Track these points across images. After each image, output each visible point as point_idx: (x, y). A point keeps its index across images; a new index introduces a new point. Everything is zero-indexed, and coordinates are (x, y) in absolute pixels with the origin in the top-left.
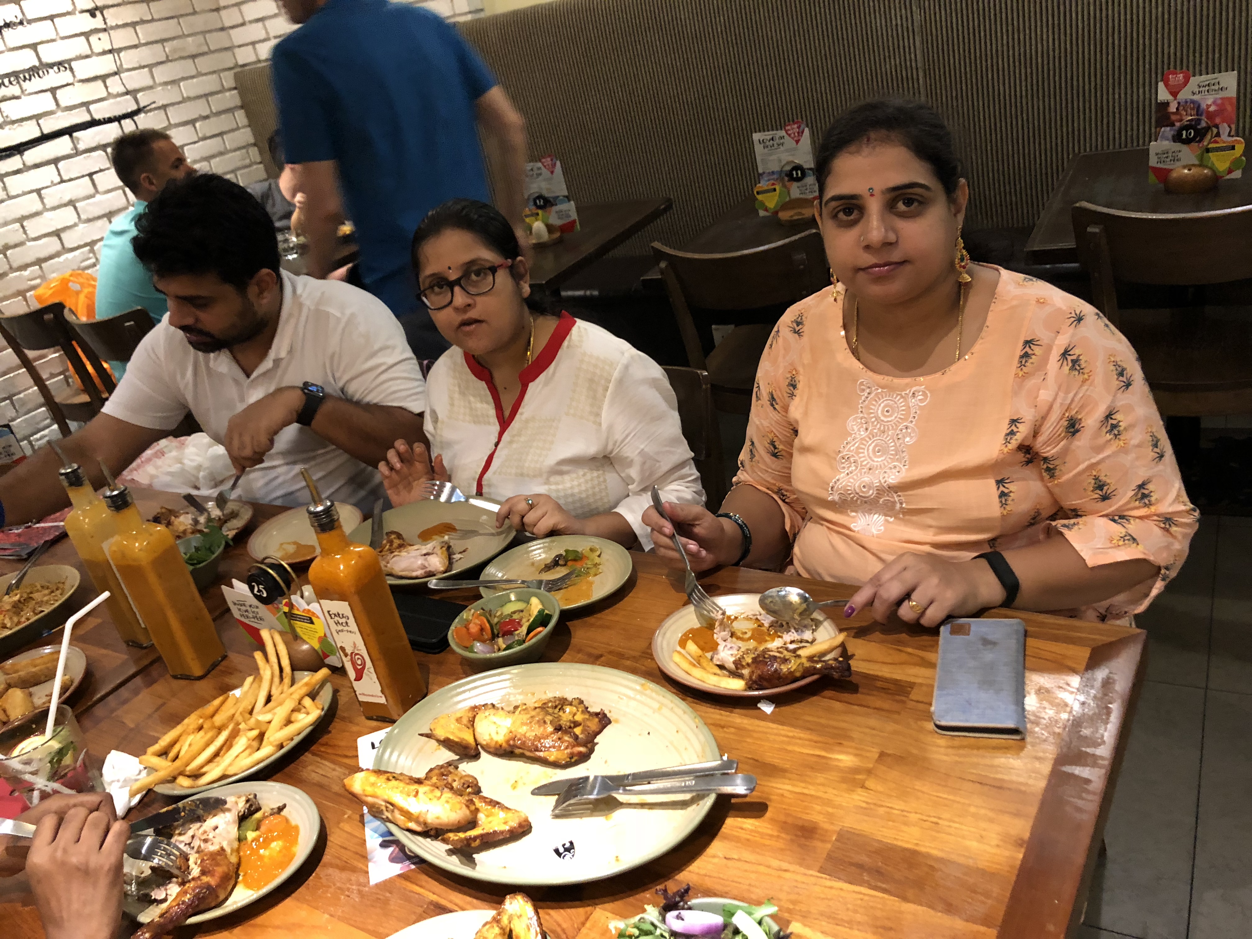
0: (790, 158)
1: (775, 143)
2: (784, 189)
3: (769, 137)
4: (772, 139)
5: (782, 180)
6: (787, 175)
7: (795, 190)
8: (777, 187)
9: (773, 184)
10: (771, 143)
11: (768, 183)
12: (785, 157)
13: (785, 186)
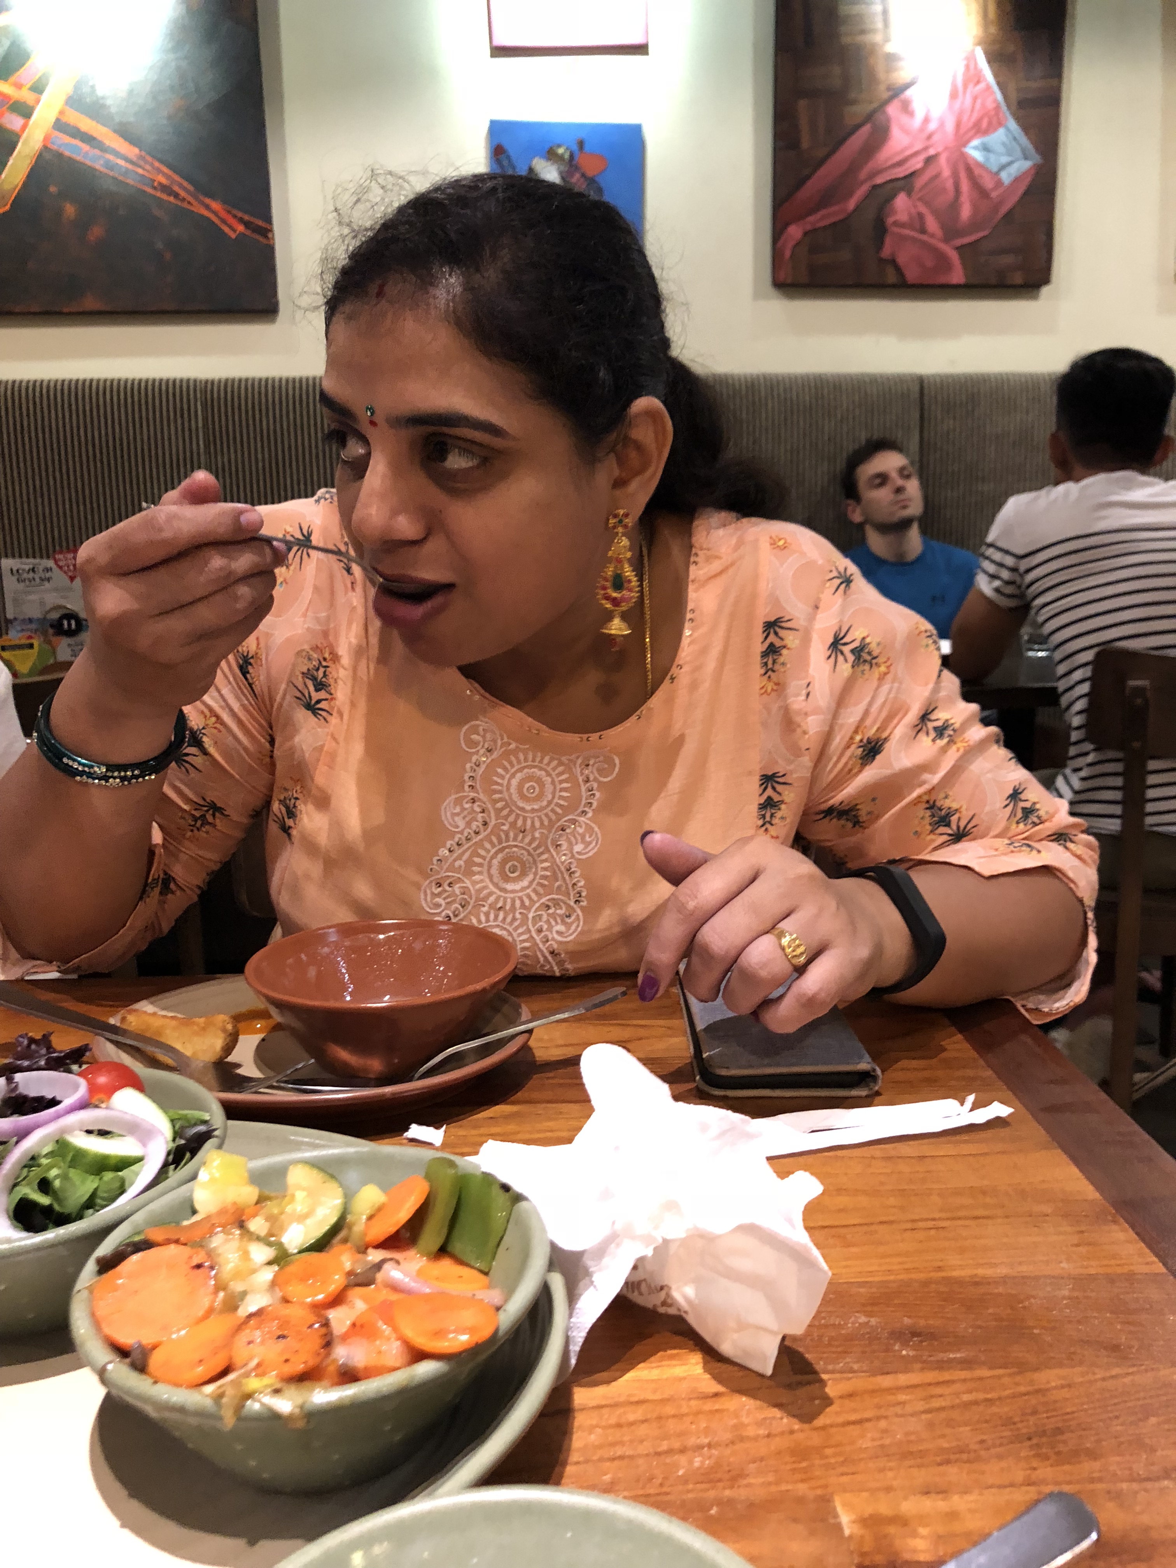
0: (62, 602)
1: (37, 577)
2: (47, 647)
3: (27, 567)
4: (33, 570)
5: (45, 633)
6: (52, 626)
7: (64, 650)
8: (36, 643)
9: (30, 637)
10: (31, 575)
11: (20, 635)
12: (52, 599)
13: (49, 642)
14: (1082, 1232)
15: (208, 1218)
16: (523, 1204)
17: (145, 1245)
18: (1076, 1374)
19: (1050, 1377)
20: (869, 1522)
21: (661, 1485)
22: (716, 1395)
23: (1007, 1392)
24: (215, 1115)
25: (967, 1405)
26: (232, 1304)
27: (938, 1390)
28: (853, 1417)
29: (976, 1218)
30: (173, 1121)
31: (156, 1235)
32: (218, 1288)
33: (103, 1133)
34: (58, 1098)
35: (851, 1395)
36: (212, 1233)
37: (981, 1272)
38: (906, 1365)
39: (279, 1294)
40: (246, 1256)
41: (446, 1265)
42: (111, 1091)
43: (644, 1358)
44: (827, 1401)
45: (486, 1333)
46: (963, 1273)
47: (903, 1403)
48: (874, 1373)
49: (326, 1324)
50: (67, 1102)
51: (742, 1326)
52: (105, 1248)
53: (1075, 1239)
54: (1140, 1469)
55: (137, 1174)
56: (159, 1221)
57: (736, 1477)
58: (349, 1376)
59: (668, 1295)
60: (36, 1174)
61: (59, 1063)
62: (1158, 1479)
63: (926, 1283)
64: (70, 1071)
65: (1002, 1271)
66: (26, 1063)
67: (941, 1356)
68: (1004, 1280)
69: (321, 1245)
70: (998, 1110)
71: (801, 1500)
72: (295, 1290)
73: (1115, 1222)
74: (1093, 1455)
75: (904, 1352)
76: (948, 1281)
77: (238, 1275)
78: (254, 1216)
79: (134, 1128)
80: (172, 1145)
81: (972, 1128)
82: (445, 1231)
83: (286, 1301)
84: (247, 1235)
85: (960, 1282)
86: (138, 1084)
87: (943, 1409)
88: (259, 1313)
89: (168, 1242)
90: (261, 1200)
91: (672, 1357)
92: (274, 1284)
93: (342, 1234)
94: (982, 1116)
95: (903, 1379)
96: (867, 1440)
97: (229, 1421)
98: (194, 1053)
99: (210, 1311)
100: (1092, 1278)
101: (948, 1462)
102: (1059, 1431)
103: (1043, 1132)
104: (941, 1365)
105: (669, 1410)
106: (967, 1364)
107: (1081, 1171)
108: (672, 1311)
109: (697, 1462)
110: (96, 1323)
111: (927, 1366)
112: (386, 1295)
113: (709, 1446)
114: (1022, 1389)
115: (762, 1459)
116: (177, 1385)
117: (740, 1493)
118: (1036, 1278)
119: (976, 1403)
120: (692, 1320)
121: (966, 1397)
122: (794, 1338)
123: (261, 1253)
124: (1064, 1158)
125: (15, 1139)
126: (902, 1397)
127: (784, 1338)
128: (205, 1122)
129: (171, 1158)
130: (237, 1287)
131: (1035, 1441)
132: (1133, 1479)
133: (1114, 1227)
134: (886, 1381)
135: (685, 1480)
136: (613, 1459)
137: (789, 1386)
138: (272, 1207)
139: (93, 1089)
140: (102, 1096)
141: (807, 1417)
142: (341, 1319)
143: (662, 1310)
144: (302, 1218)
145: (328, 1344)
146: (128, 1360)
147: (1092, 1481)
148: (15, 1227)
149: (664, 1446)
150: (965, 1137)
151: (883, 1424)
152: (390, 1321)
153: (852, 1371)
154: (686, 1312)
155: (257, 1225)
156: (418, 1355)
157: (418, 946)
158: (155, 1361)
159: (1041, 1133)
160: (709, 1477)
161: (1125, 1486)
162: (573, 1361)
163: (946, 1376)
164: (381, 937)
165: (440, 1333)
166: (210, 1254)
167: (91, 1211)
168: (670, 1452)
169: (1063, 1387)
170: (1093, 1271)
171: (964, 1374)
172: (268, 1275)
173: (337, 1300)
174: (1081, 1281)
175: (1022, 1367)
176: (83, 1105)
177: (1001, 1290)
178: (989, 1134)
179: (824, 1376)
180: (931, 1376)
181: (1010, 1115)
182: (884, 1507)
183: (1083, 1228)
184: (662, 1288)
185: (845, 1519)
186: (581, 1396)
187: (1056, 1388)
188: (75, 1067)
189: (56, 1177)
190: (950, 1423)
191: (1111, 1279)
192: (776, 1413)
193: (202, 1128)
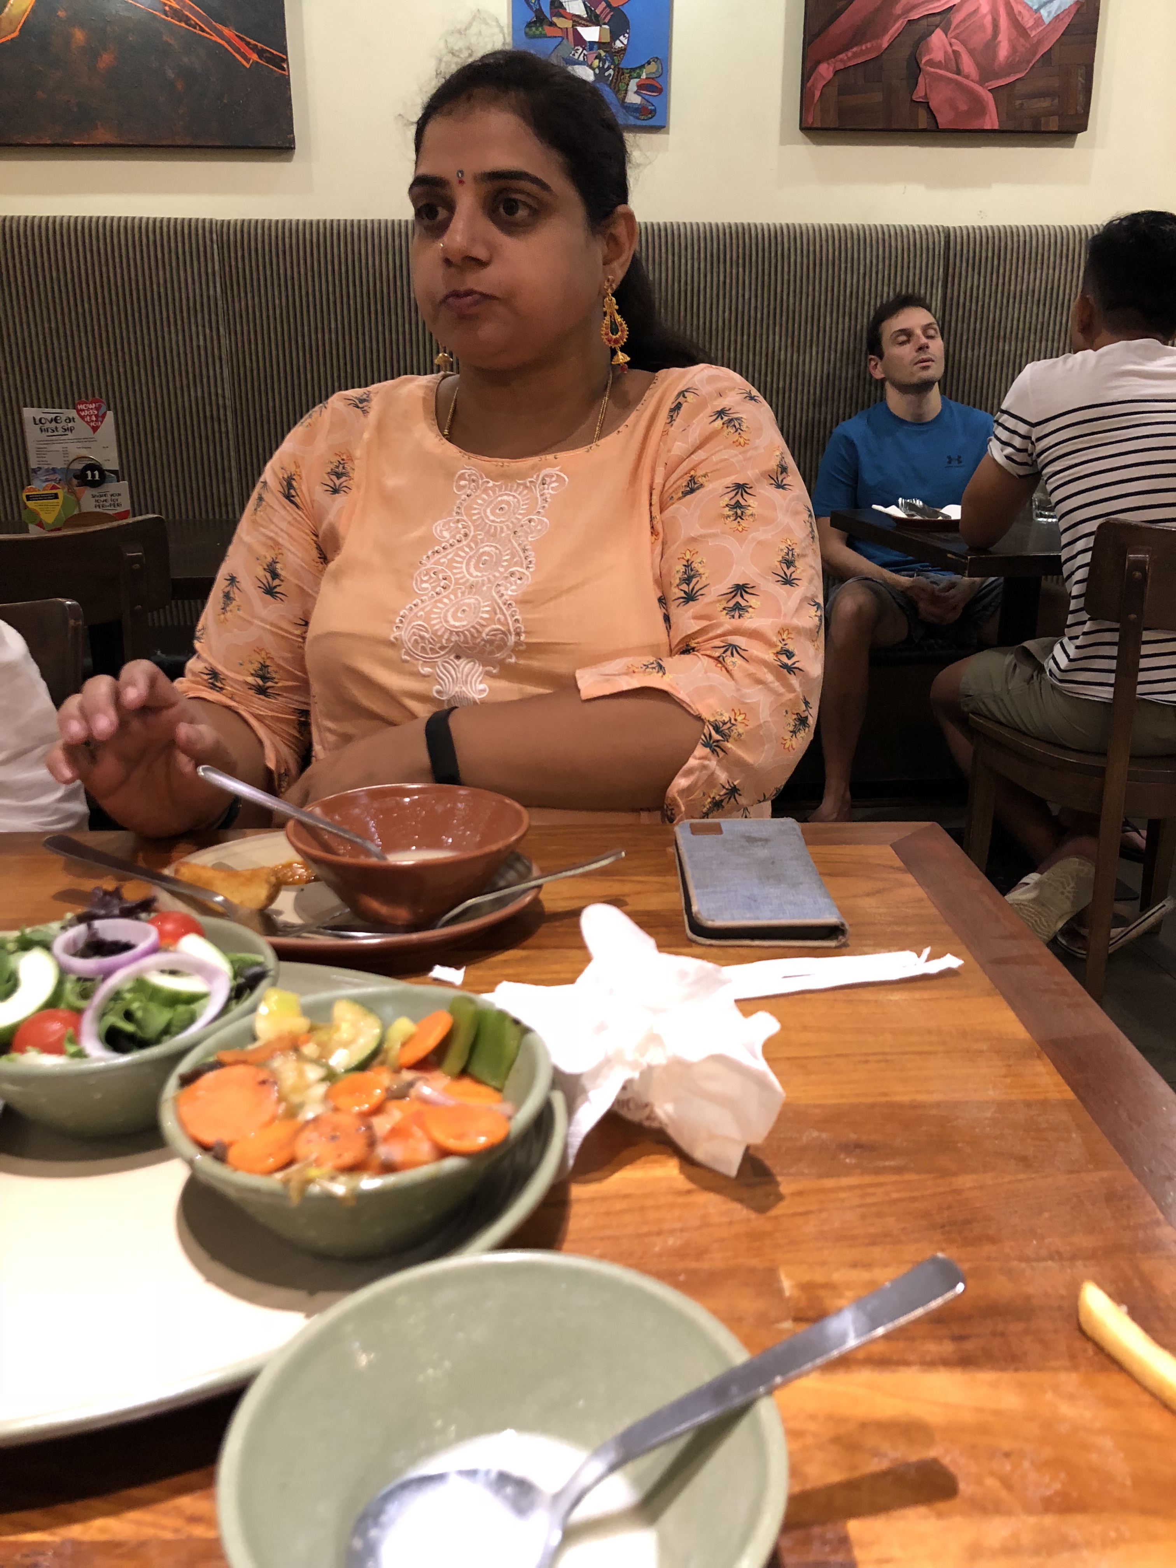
0: (84, 452)
1: (59, 426)
2: (71, 497)
3: (49, 417)
4: (56, 420)
5: (69, 483)
6: (76, 477)
7: (88, 501)
8: (61, 493)
9: (54, 488)
10: (54, 424)
11: (45, 484)
12: (75, 450)
13: (73, 493)
14: (1010, 1066)
15: (268, 1044)
16: (530, 1036)
17: (219, 1065)
18: (988, 1178)
19: (966, 1181)
20: (807, 1287)
21: (641, 1258)
22: (689, 1192)
23: (928, 1192)
24: (268, 958)
25: (894, 1202)
26: (292, 1112)
27: (870, 1190)
28: (801, 1209)
29: (920, 1053)
30: (232, 962)
31: (226, 1057)
32: (281, 1099)
33: (173, 973)
34: (133, 942)
35: (800, 1193)
36: (271, 1056)
37: (920, 1098)
38: (848, 1171)
39: (332, 1104)
40: (301, 1074)
41: (466, 1084)
42: (176, 936)
43: (630, 1161)
44: (780, 1198)
45: (498, 1135)
46: (905, 1099)
47: (843, 1200)
48: (820, 1176)
49: (369, 1128)
50: (142, 946)
51: (712, 1137)
52: (185, 1066)
53: (1003, 1071)
54: (1030, 1252)
55: (205, 1007)
56: (226, 1045)
57: (700, 1253)
58: (388, 1168)
59: (652, 1111)
60: (120, 1006)
61: (129, 913)
62: (1044, 1259)
63: (873, 1106)
64: (137, 919)
65: (937, 1097)
66: (102, 912)
67: (880, 1164)
68: (938, 1105)
69: (363, 1066)
70: (951, 962)
71: (752, 1271)
72: (343, 1101)
73: (1039, 1057)
74: (992, 1240)
75: (848, 1161)
76: (892, 1105)
77: (296, 1089)
78: (307, 1042)
79: (201, 969)
80: (234, 983)
81: (925, 977)
82: (465, 1057)
83: (336, 1110)
84: (302, 1058)
85: (901, 1106)
86: (200, 931)
87: (874, 1204)
88: (316, 1120)
89: (236, 1063)
90: (312, 1030)
91: (654, 1162)
92: (327, 1097)
93: (380, 1058)
94: (936, 966)
95: (845, 1181)
96: (810, 1227)
97: (295, 1199)
98: (241, 902)
99: (274, 1118)
100: (1011, 1104)
101: (873, 1244)
102: (967, 1222)
103: (988, 980)
104: (877, 1171)
105: (650, 1202)
106: (898, 1170)
107: (1017, 1015)
108: (655, 1125)
109: (671, 1241)
110: (182, 1124)
111: (865, 1171)
112: (417, 1106)
113: (682, 1230)
114: (942, 1189)
115: (722, 1240)
116: (250, 1171)
117: (705, 1265)
118: (967, 1103)
119: (902, 1200)
120: (671, 1132)
121: (895, 1196)
122: (757, 1148)
123: (313, 1073)
124: (1004, 1004)
125: (101, 977)
126: (843, 1195)
127: (748, 1148)
128: (259, 964)
129: (233, 994)
130: (296, 1099)
131: (947, 1228)
132: (1022, 1259)
133: (1038, 1062)
134: (830, 1183)
135: (660, 1255)
136: (602, 1239)
137: (749, 1186)
138: (322, 1036)
139: (162, 935)
140: (169, 941)
141: (761, 1209)
142: (382, 1124)
143: (647, 1124)
144: (346, 1045)
145: (372, 1143)
146: (212, 1153)
147: (989, 1259)
148: (106, 1048)
149: (645, 1229)
150: (920, 984)
151: (824, 1215)
152: (422, 1126)
153: (803, 1174)
154: (666, 1125)
155: (310, 1049)
156: (444, 1153)
157: (439, 809)
158: (233, 1154)
159: (986, 982)
160: (680, 1253)
161: (1015, 1263)
162: (571, 1162)
163: (881, 1179)
164: (407, 800)
165: (461, 1136)
166: (273, 1073)
167: (168, 1037)
168: (649, 1234)
169: (975, 1188)
170: (1014, 1098)
171: (895, 1178)
172: (320, 1090)
173: (378, 1110)
174: (1003, 1106)
175: (944, 1173)
176: (154, 950)
177: (934, 1112)
178: (940, 982)
179: (779, 1179)
180: (868, 1179)
181: (960, 967)
182: (818, 1276)
183: (1011, 1062)
184: (646, 1105)
185: (787, 1285)
186: (577, 1191)
187: (970, 1189)
188: (143, 915)
189: (138, 1008)
190: (879, 1215)
191: (1028, 1104)
192: (737, 1206)
193: (256, 969)
